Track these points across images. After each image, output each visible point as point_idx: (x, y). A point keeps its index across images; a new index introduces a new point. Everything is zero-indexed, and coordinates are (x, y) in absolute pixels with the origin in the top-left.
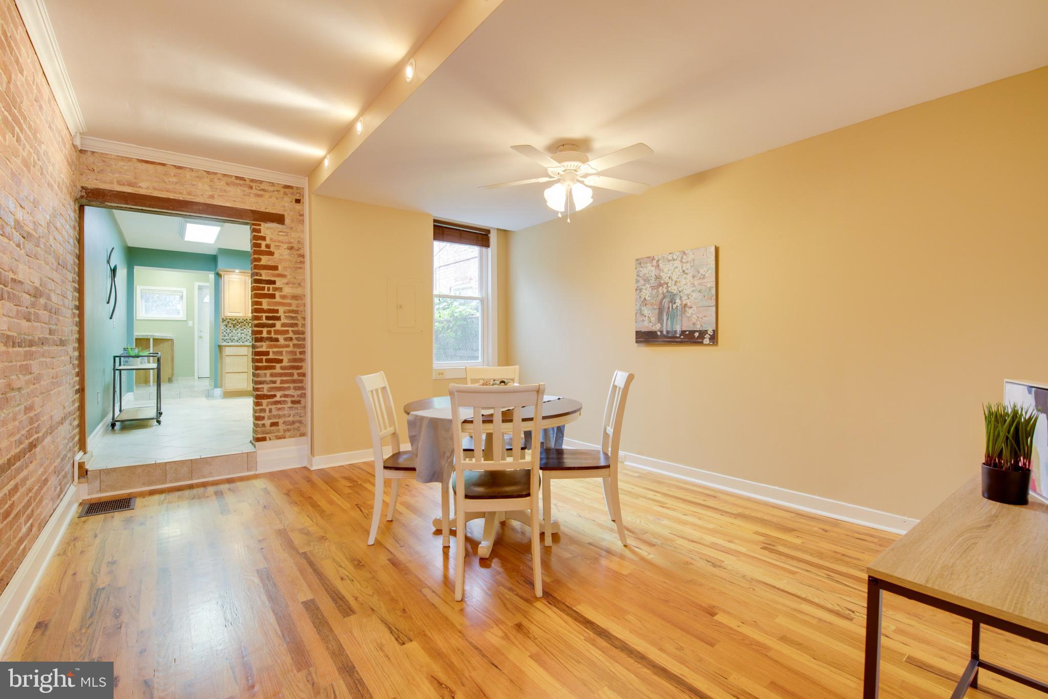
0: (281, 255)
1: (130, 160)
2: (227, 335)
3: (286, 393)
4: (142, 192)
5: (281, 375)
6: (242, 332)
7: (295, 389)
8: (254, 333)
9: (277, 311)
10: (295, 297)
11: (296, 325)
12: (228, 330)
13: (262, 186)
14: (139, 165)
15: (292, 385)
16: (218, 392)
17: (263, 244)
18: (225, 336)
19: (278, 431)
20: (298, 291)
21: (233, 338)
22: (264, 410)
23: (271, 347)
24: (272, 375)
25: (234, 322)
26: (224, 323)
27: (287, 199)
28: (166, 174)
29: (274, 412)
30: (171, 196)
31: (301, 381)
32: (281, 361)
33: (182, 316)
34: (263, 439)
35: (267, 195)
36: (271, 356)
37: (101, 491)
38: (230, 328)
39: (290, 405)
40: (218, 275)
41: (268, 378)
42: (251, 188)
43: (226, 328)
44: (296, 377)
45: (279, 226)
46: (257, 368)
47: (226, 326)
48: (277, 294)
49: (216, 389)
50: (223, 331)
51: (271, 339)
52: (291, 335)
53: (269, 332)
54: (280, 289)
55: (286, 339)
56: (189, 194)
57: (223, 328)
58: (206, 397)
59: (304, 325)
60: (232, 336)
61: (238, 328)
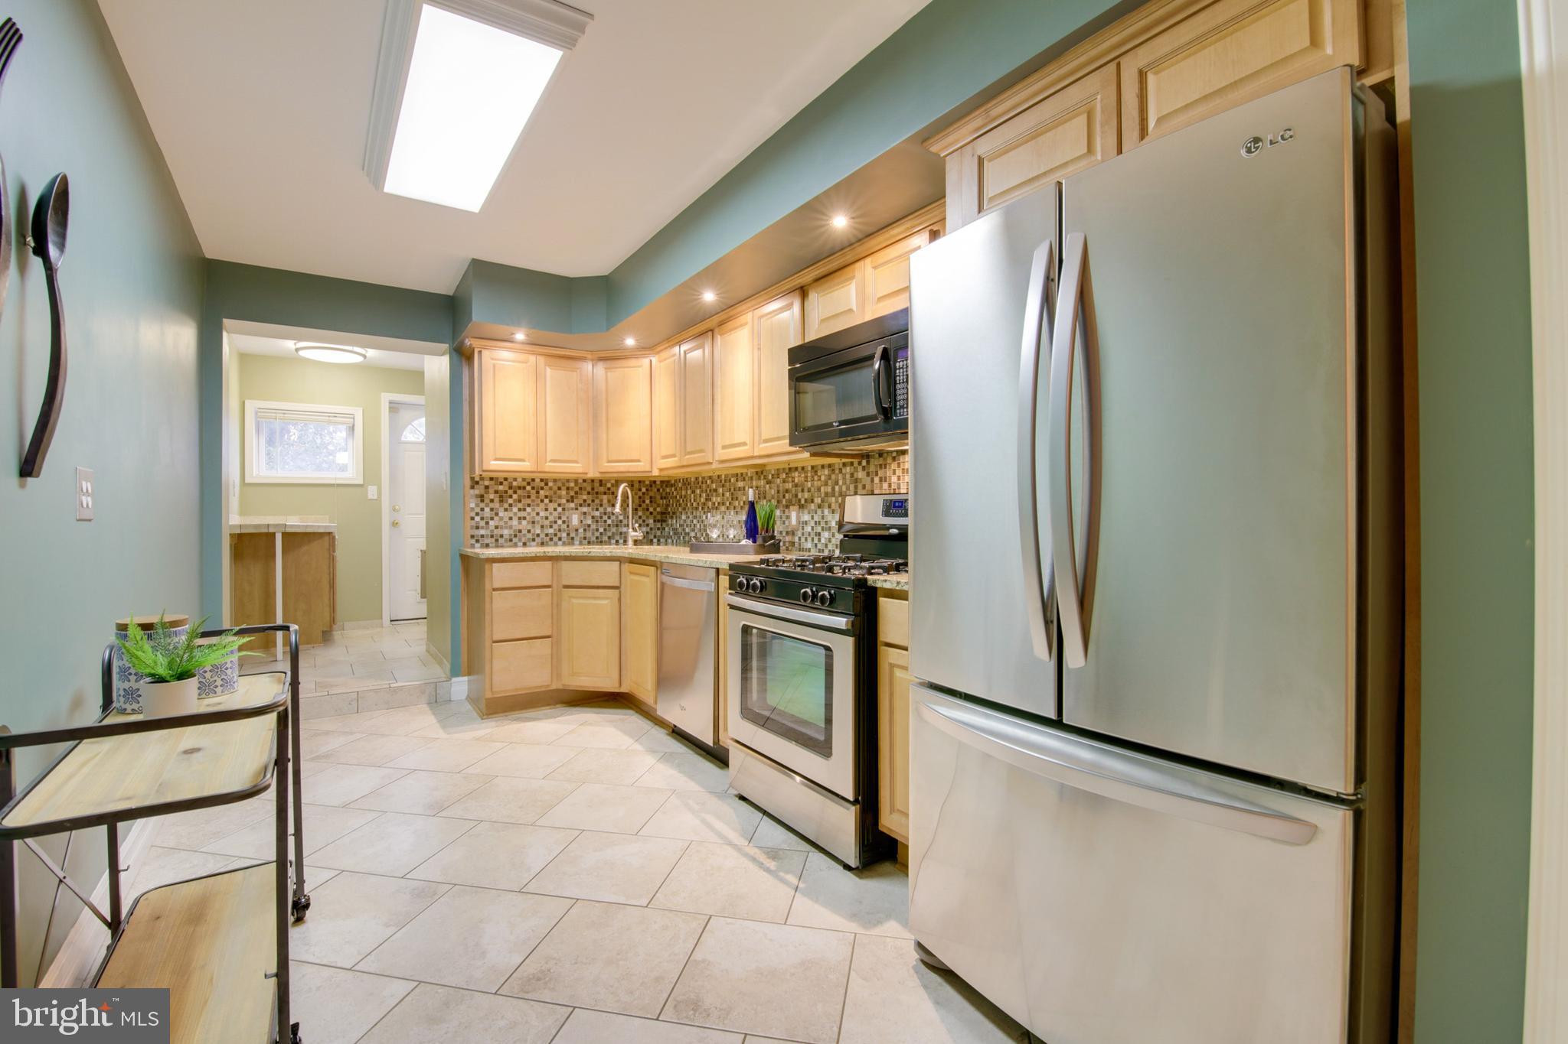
2: (482, 523)
6: (522, 514)
12: (487, 510)
16: (464, 690)
18: (477, 528)
21: (496, 532)
25: (501, 488)
26: (477, 492)
33: (352, 474)
38: (492, 505)
43: (482, 505)
47: (482, 498)
49: (454, 680)
50: (473, 514)
57: (473, 505)
58: (429, 703)
60: (497, 527)
61: (511, 505)
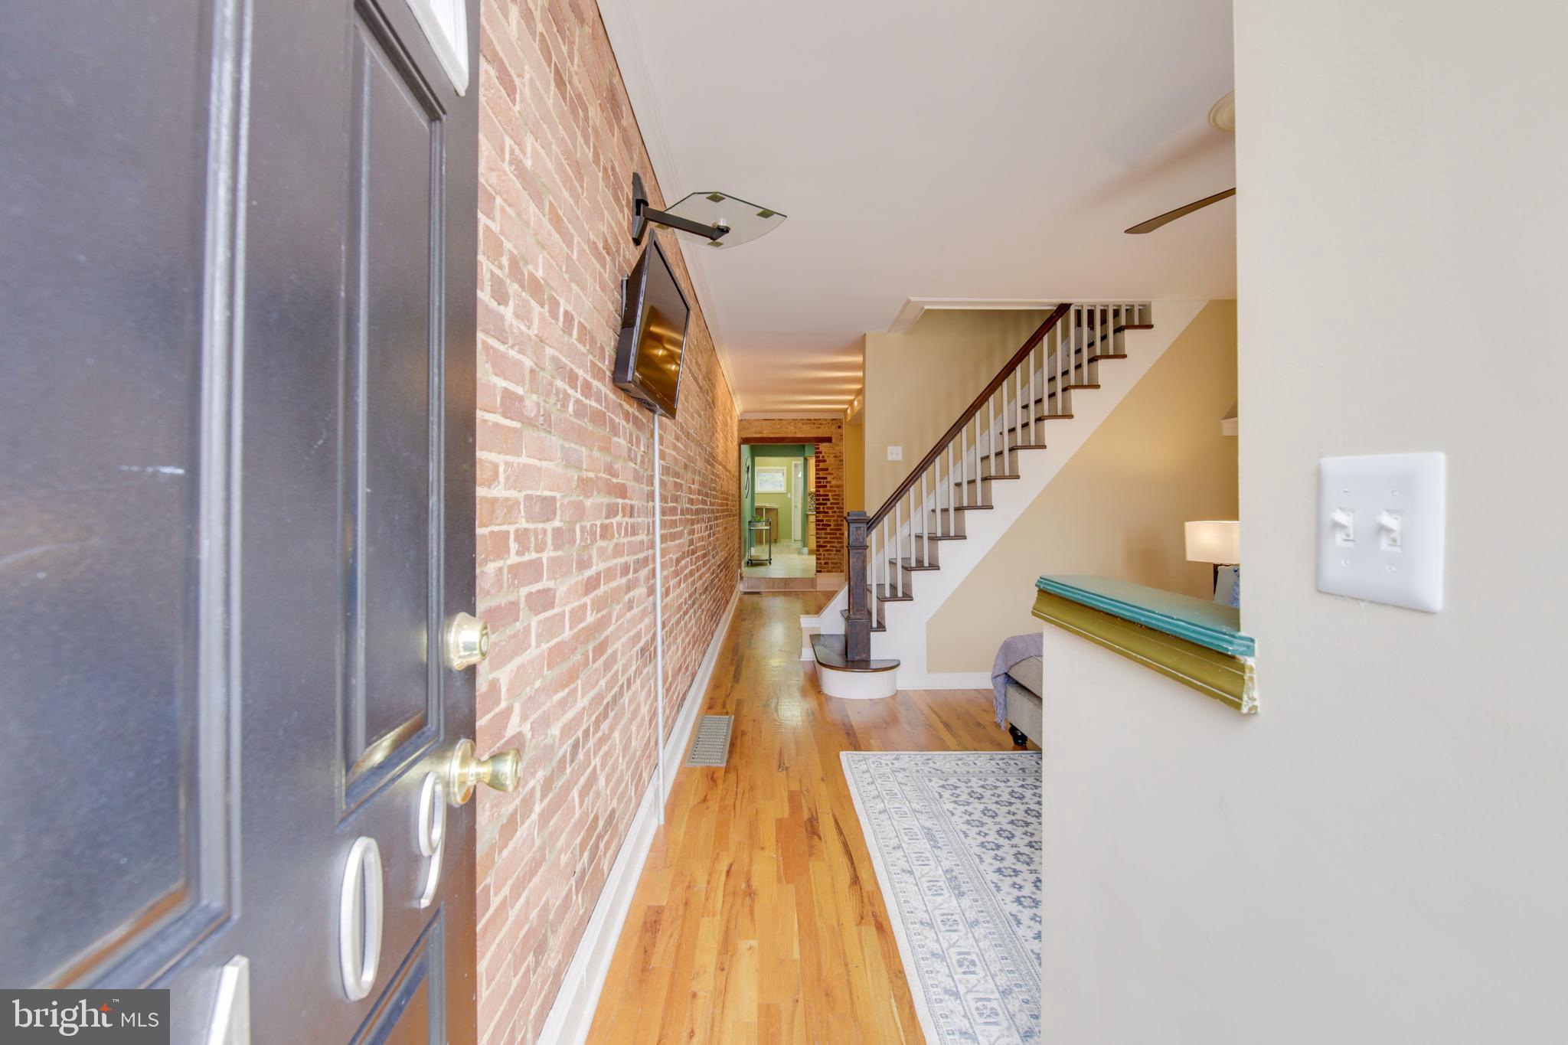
0: (830, 460)
1: (759, 420)
3: (833, 545)
4: (764, 436)
5: (830, 534)
7: (838, 542)
8: (817, 508)
9: (828, 495)
10: (838, 486)
11: (838, 503)
13: (820, 422)
14: (763, 422)
15: (836, 540)
16: (806, 550)
17: (821, 456)
19: (828, 567)
20: (839, 483)
22: (820, 555)
23: (823, 516)
24: (825, 534)
27: (834, 427)
28: (775, 424)
29: (826, 556)
30: (777, 436)
31: (841, 538)
32: (830, 525)
33: (783, 489)
34: (820, 572)
35: (822, 426)
36: (825, 522)
37: (748, 588)
39: (834, 552)
40: (806, 460)
41: (823, 536)
42: (814, 424)
44: (838, 535)
45: (830, 444)
46: (817, 529)
48: (828, 485)
49: (804, 548)
51: (825, 512)
52: (835, 509)
53: (824, 508)
54: (830, 482)
55: (833, 512)
56: (785, 433)
58: (798, 554)
59: (843, 504)
